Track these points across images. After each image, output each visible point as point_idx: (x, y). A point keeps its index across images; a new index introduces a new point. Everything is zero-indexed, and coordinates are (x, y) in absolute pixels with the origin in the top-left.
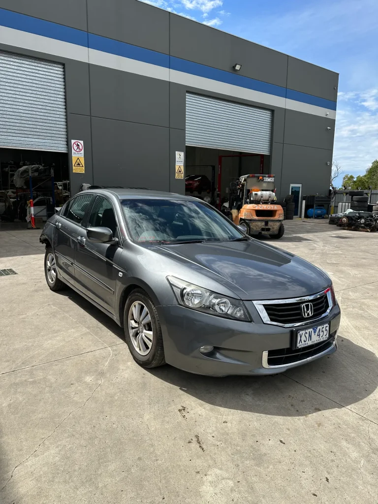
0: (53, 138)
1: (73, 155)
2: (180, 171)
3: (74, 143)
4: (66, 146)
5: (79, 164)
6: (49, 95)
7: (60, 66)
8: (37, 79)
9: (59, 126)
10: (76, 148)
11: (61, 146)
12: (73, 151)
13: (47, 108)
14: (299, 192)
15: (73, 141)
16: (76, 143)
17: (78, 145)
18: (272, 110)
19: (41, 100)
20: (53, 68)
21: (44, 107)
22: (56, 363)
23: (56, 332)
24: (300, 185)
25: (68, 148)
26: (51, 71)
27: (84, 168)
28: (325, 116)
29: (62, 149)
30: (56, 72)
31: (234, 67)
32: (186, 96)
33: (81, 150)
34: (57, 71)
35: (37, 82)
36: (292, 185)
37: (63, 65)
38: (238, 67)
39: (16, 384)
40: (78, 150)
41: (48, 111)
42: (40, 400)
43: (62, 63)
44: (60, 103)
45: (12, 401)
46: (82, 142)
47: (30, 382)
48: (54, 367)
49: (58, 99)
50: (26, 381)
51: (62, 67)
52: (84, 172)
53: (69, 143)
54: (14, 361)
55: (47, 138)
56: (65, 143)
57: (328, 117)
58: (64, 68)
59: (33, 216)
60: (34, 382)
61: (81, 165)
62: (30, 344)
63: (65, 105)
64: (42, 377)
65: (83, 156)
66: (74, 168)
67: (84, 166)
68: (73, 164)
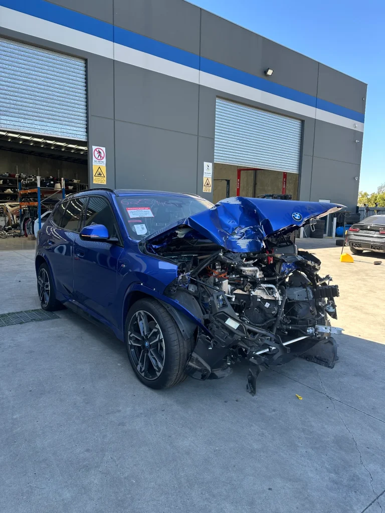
2: (208, 184)
3: (96, 150)
7: (82, 61)
10: (97, 155)
12: (94, 159)
15: (94, 148)
16: (98, 150)
17: (100, 152)
18: (303, 121)
25: (88, 155)
27: (105, 178)
28: (353, 128)
31: (265, 72)
32: (216, 100)
33: (103, 158)
34: (79, 65)
36: (321, 201)
38: (270, 72)
40: (99, 158)
43: (85, 58)
46: (104, 149)
51: (84, 62)
52: (105, 183)
57: (357, 129)
58: (86, 63)
61: (102, 176)
63: (86, 106)
65: (105, 165)
66: (94, 178)
67: (105, 176)
68: (94, 175)
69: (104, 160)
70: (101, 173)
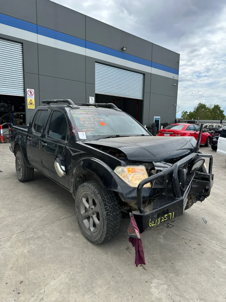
0: (15, 88)
1: (28, 98)
3: (29, 91)
4: (23, 92)
5: (31, 103)
6: (13, 61)
7: (20, 44)
8: (5, 51)
9: (19, 80)
10: (29, 94)
11: (21, 92)
12: (28, 96)
13: (12, 69)
14: (159, 121)
15: (28, 90)
16: (30, 91)
17: (31, 92)
18: (144, 74)
19: (8, 64)
20: (16, 45)
21: (10, 69)
22: (47, 226)
23: (41, 207)
24: (159, 117)
25: (25, 94)
26: (15, 47)
27: (34, 106)
28: (173, 78)
29: (21, 94)
30: (17, 48)
31: (122, 49)
32: (95, 64)
33: (33, 95)
34: (19, 46)
35: (5, 53)
36: (155, 117)
37: (22, 43)
38: (124, 49)
39: (28, 239)
40: (31, 95)
41: (13, 71)
42: (45, 248)
43: (21, 42)
44: (20, 66)
45: (29, 249)
46: (33, 90)
47: (36, 237)
48: (47, 228)
49: (19, 64)
50: (33, 237)
51: (21, 45)
52: (34, 108)
53: (26, 91)
54: (21, 226)
55: (12, 87)
56: (23, 90)
57: (174, 78)
58: (22, 46)
59: (2, 135)
60: (38, 237)
61: (33, 104)
62: (27, 215)
63: (23, 68)
64: (42, 234)
65: (34, 99)
66: (28, 105)
67: (34, 104)
68: (28, 104)
69: (34, 96)
70: (32, 103)
